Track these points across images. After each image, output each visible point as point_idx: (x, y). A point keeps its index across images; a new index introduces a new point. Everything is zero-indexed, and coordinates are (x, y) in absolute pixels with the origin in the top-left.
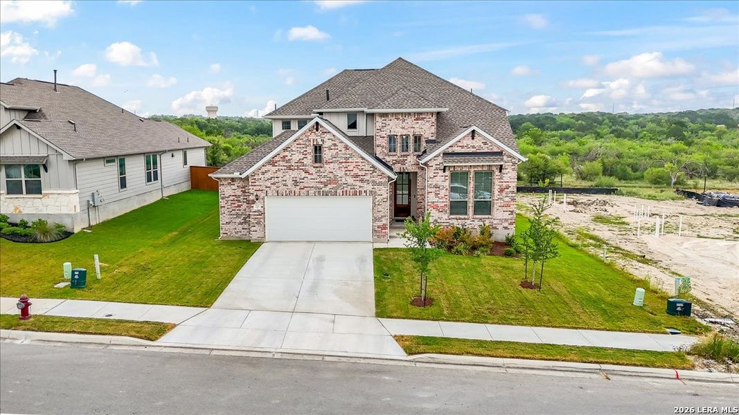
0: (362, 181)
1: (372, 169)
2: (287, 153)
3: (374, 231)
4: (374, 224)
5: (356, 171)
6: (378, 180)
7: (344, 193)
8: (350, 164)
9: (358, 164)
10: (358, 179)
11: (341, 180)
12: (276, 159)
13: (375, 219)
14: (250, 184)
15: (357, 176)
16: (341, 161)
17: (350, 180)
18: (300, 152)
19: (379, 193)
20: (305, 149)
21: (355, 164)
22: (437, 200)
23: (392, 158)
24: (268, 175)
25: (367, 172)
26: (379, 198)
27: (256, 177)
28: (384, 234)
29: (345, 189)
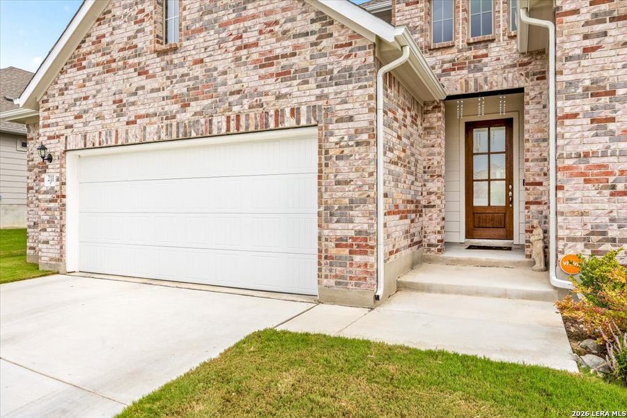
0: (284, 75)
1: (316, 26)
2: (105, 29)
3: (324, 257)
4: (326, 232)
5: (269, 44)
6: (336, 64)
7: (233, 124)
8: (248, 24)
9: (272, 18)
10: (273, 70)
11: (224, 84)
12: (86, 48)
13: (329, 214)
14: (41, 123)
15: (269, 61)
16: (225, 18)
17: (250, 78)
18: (130, 19)
19: (341, 110)
20: (140, 7)
21: (263, 20)
22: (600, 143)
23: (439, 56)
24: (70, 95)
25: (302, 40)
26: (341, 131)
27: (50, 105)
28: (358, 271)
29: (236, 109)
